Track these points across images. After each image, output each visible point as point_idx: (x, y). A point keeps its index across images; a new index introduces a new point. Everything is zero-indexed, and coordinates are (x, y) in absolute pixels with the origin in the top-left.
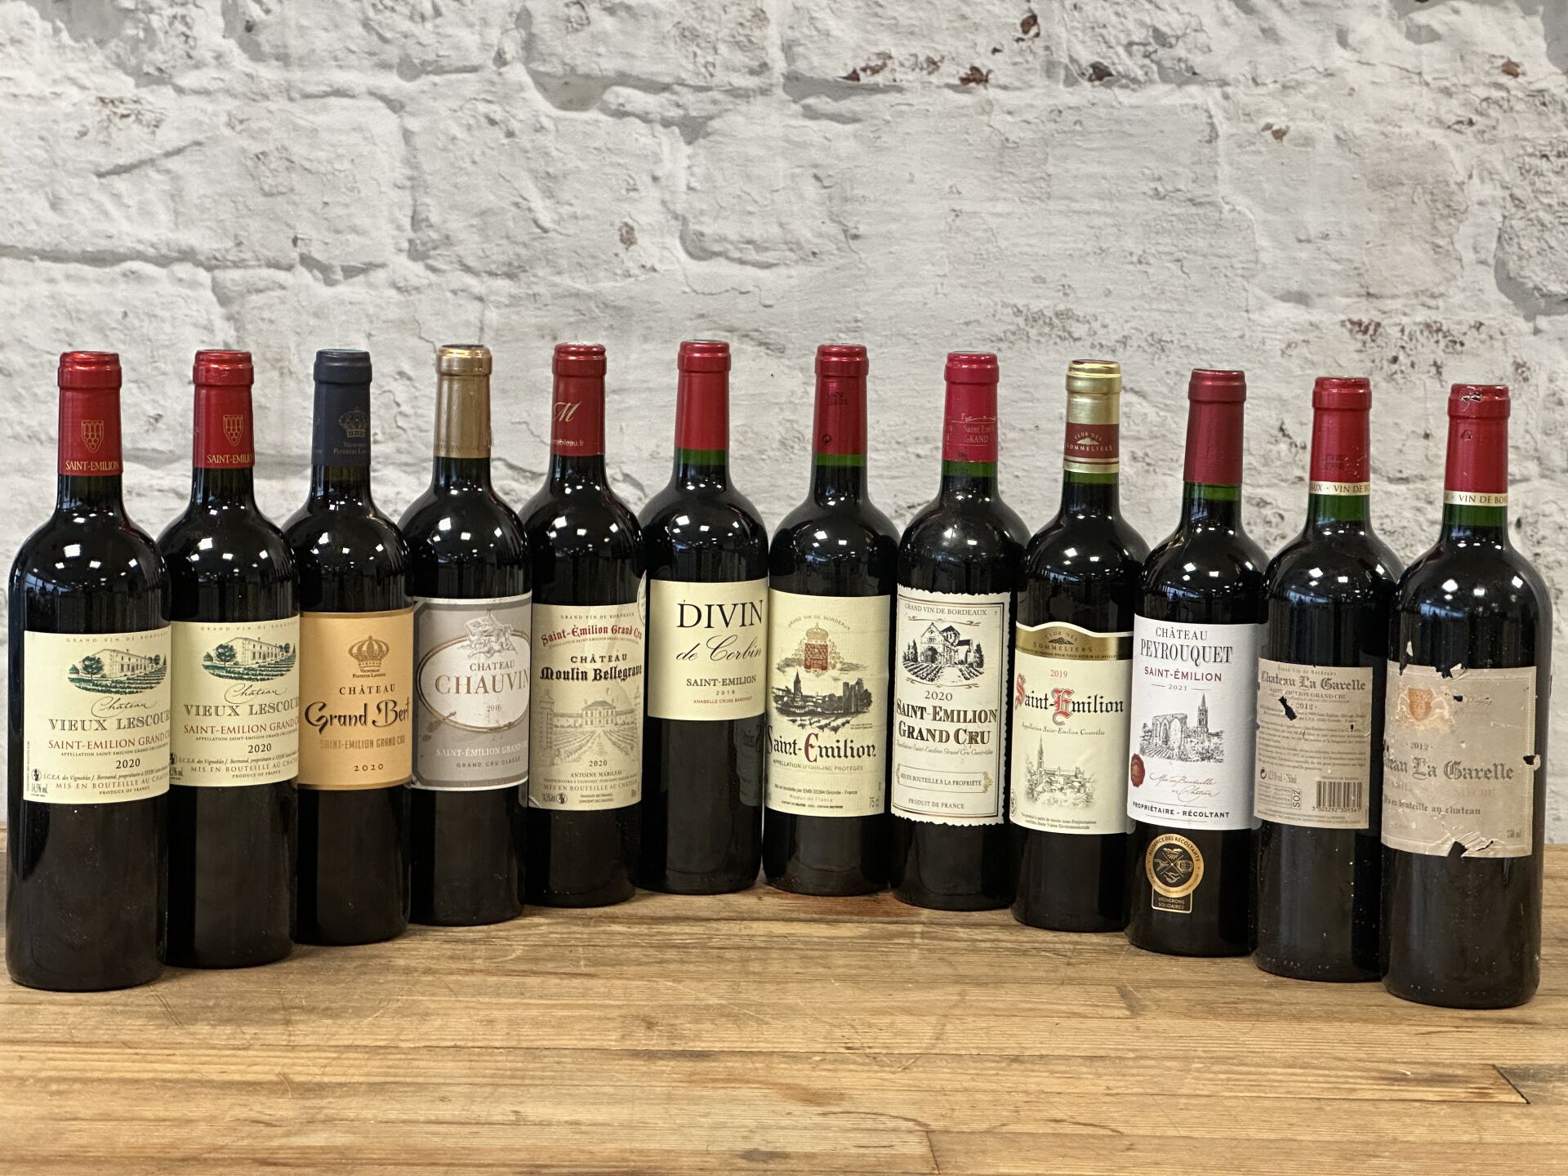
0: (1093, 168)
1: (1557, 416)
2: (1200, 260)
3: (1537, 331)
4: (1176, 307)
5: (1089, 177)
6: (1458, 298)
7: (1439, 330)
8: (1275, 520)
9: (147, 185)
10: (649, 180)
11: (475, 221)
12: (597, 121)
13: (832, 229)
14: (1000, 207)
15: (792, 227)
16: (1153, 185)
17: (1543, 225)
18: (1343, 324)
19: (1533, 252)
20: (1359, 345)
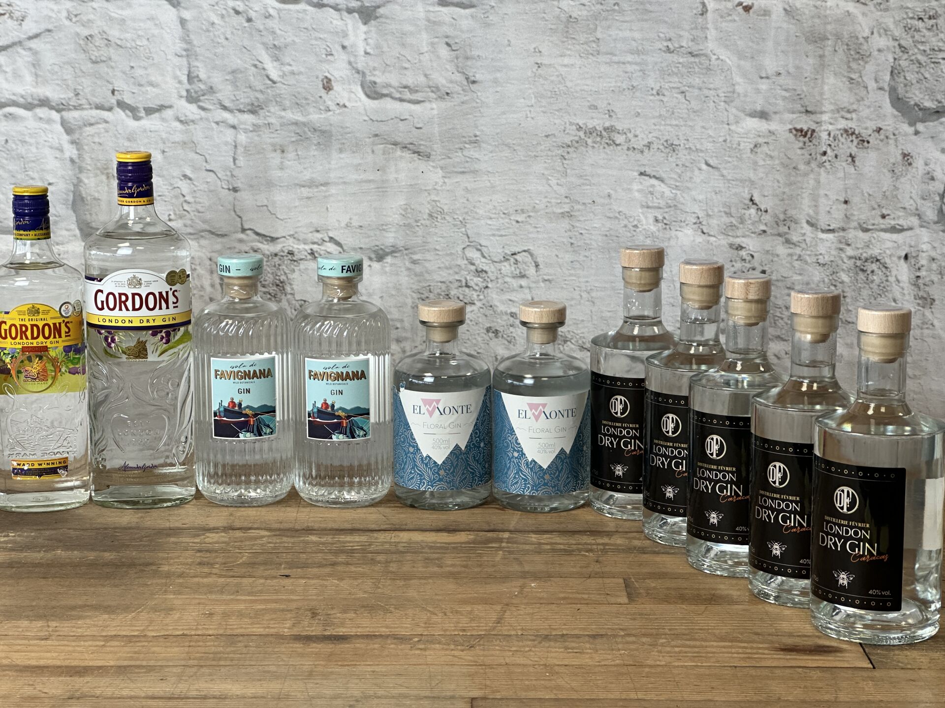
0: (627, 34)
1: (931, 187)
2: (696, 92)
3: (917, 133)
4: (682, 123)
5: (624, 40)
6: (865, 112)
7: (853, 133)
8: (749, 258)
9: (18, 58)
10: (340, 49)
11: (227, 77)
12: (305, 10)
13: (459, 77)
14: (566, 61)
15: (432, 77)
16: (665, 44)
17: (920, 64)
18: (790, 131)
19: (914, 81)
20: (801, 145)
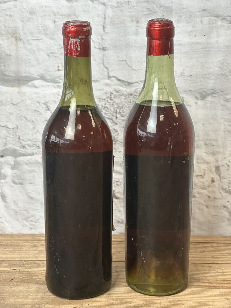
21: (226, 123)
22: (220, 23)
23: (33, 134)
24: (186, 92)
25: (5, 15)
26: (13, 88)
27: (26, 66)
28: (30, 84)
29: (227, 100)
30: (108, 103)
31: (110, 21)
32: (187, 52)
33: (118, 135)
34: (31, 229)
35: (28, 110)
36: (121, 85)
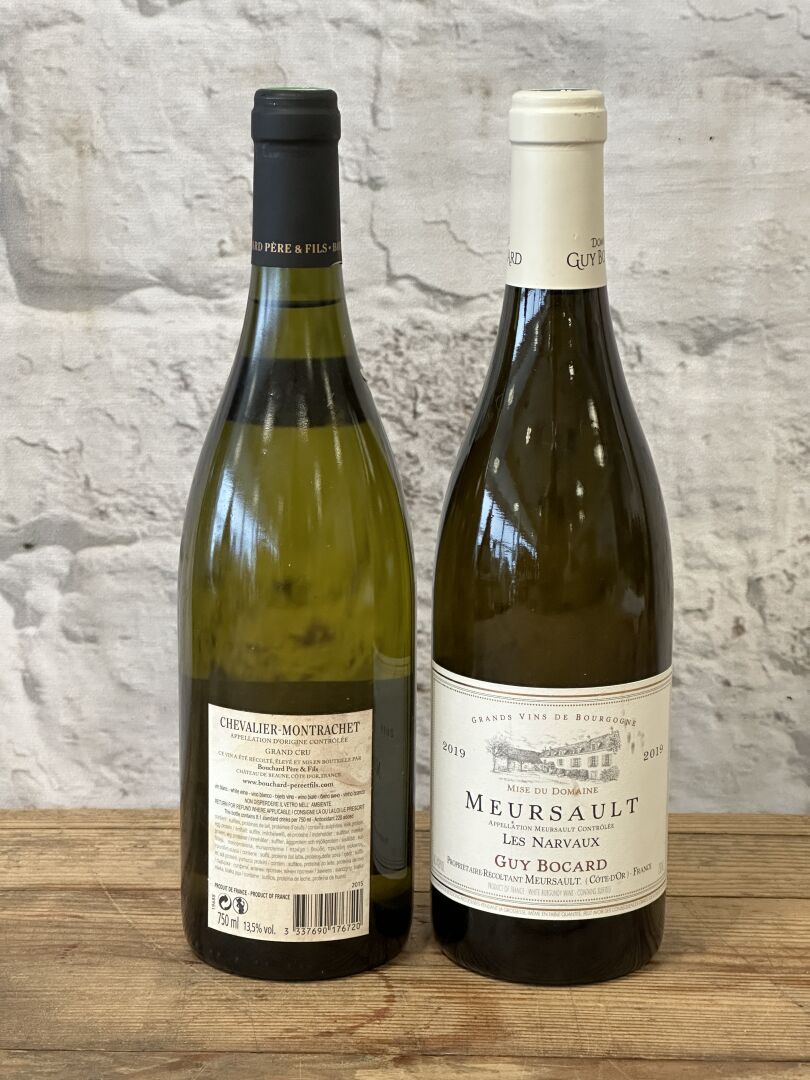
21: (783, 434)
22: (760, 96)
23: (132, 470)
24: (647, 326)
25: (45, 67)
26: (69, 315)
27: (113, 241)
28: (126, 300)
29: (785, 356)
30: (388, 366)
31: (394, 89)
32: (654, 194)
33: (419, 473)
34: (125, 793)
35: (117, 388)
36: (432, 304)
